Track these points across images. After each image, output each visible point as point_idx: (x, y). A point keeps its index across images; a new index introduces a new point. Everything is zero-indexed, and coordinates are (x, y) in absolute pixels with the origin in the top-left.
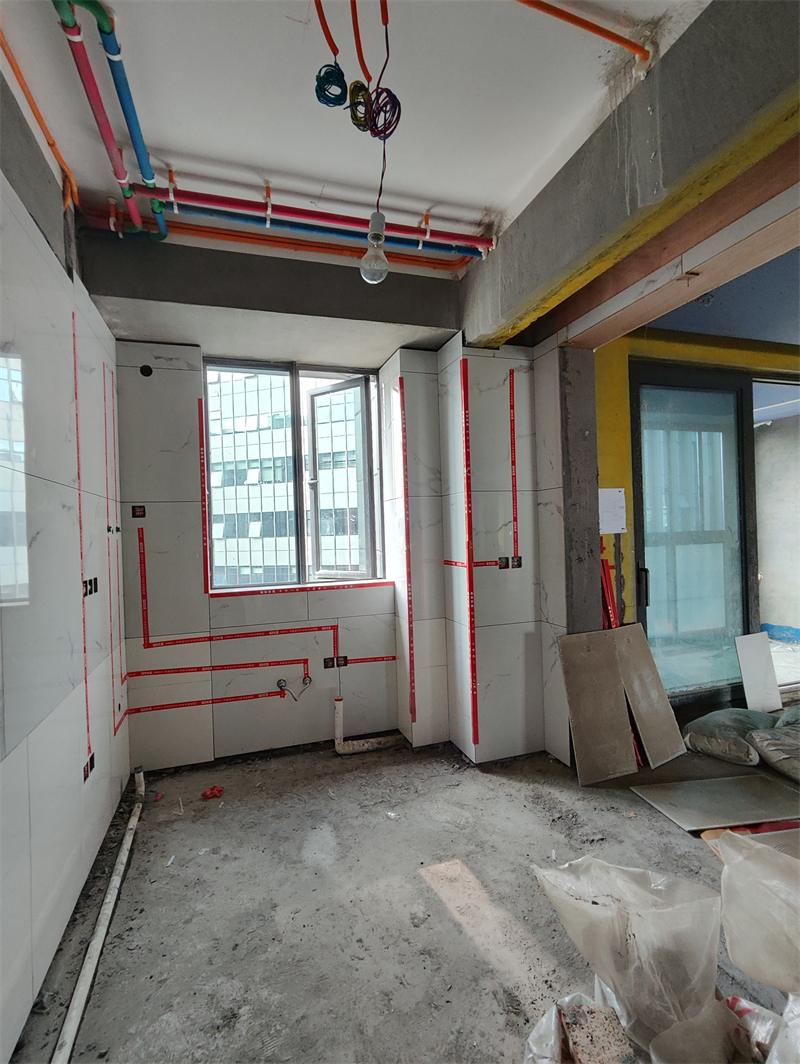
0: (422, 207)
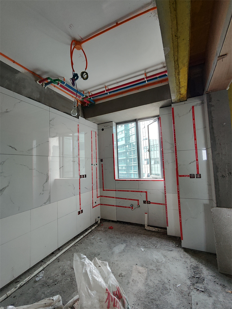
0: (143, 72)
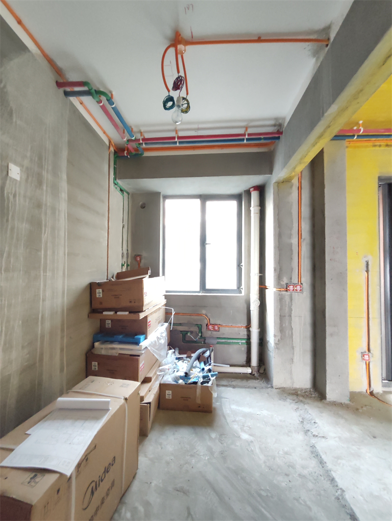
0: (245, 124)
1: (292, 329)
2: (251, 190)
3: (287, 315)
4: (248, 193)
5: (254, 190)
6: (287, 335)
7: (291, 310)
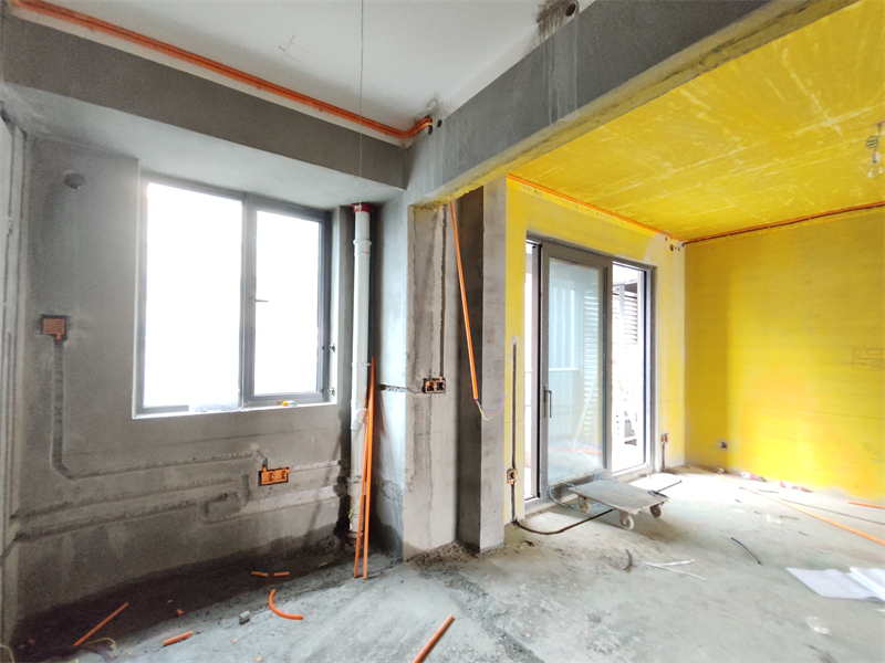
1: (430, 454)
2: (356, 207)
3: (424, 432)
4: (349, 212)
5: (362, 210)
6: (424, 466)
7: (430, 422)
